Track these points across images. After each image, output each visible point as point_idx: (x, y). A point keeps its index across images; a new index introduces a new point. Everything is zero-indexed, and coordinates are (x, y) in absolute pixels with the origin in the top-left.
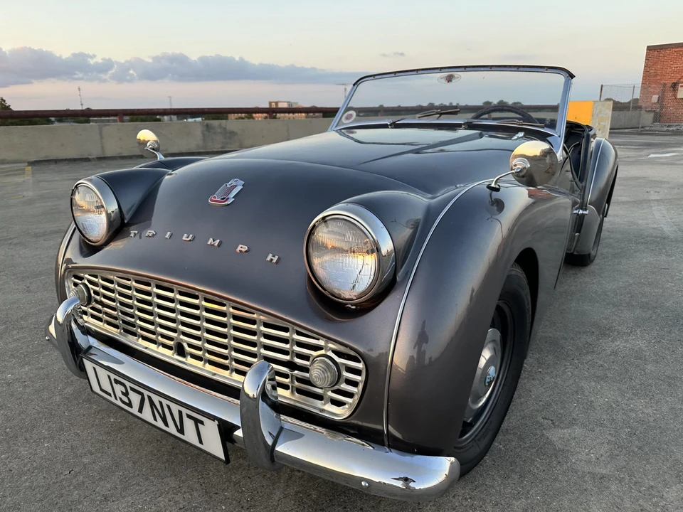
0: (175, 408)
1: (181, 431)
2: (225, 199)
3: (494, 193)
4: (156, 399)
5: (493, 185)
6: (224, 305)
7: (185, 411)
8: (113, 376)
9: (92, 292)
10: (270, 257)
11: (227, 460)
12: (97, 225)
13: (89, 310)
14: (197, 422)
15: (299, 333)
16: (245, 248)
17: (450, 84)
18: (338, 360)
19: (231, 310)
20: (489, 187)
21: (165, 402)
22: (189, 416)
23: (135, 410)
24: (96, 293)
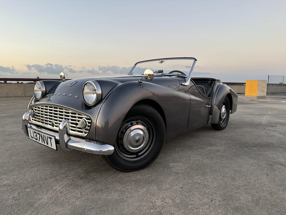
0: (46, 136)
1: (47, 144)
2: (70, 85)
3: (140, 83)
4: (42, 134)
5: (139, 81)
6: (63, 109)
7: (48, 136)
8: (34, 131)
9: (35, 112)
10: (76, 96)
11: (57, 150)
12: (39, 94)
13: (34, 118)
14: (51, 138)
15: (79, 115)
16: (71, 95)
17: (161, 64)
18: (87, 120)
19: (64, 110)
20: (139, 82)
21: (44, 135)
22: (49, 138)
23: (38, 141)
24: (36, 113)
